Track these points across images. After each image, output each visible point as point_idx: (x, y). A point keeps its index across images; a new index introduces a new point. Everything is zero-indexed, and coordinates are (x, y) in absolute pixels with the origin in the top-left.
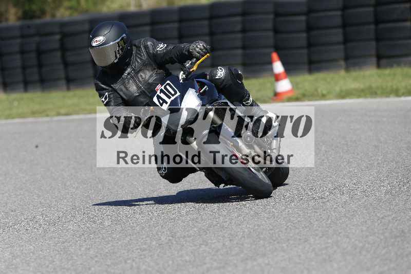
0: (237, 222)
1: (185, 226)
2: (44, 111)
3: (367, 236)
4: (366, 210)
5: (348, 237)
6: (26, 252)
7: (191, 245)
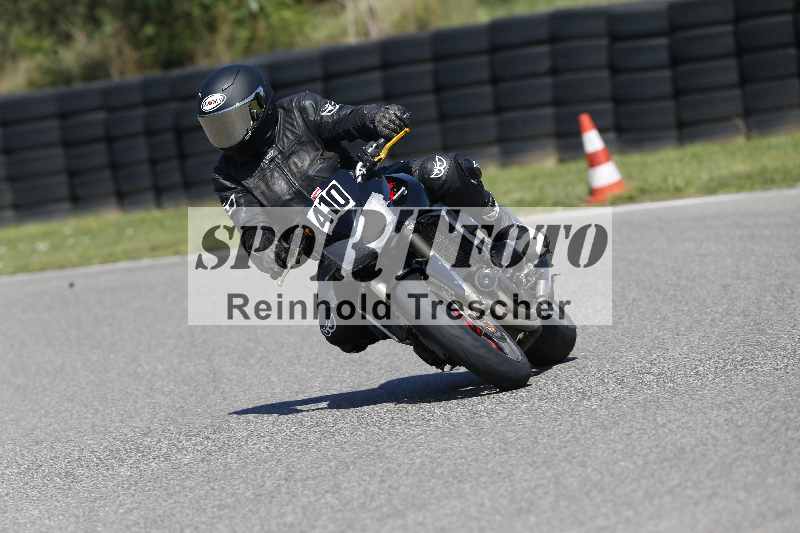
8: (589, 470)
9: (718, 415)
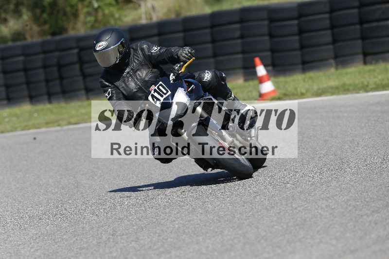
8: (260, 230)
9: (322, 204)
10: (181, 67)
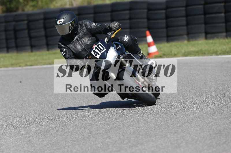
0: (127, 125)
1: (97, 128)
2: (18, 64)
3: (200, 133)
4: (199, 119)
5: (189, 134)
6: (8, 142)
7: (101, 138)
10: (112, 34)
